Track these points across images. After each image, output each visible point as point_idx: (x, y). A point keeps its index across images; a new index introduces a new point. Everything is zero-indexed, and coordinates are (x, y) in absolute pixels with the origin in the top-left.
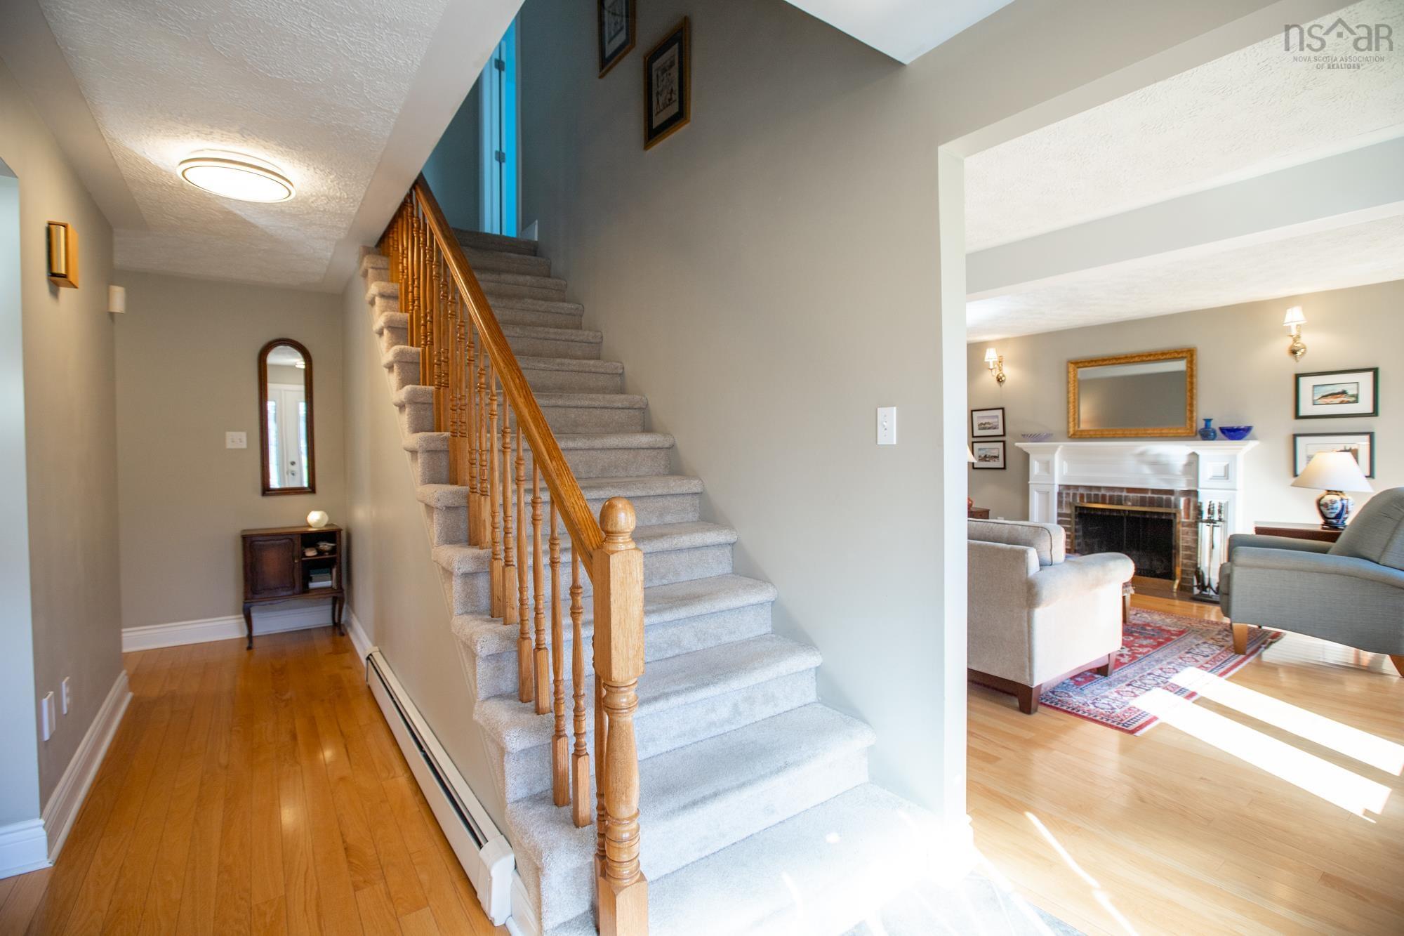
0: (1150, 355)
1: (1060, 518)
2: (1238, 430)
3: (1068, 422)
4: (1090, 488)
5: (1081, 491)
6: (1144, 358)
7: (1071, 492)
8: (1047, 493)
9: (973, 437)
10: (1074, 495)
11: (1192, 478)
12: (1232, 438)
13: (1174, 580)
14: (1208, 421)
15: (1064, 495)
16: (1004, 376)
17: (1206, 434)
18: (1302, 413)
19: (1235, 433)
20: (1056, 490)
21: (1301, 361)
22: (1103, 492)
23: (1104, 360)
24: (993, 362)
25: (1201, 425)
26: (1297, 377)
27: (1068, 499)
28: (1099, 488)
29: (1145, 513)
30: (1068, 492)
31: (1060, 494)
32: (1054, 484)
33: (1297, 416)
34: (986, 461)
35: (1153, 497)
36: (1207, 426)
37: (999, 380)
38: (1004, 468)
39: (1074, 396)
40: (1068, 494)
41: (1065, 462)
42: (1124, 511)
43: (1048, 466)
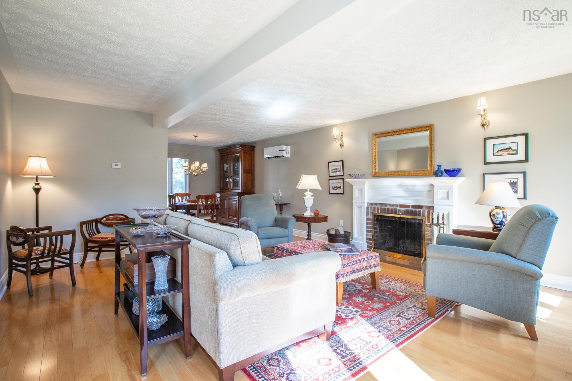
0: (411, 129)
1: (368, 221)
2: (454, 170)
3: (372, 168)
4: (382, 204)
5: (378, 206)
6: (408, 131)
7: (373, 207)
8: (361, 207)
9: (329, 176)
10: (374, 208)
11: (431, 199)
12: (451, 176)
13: (422, 258)
14: (439, 166)
16: (343, 143)
17: (437, 174)
18: (488, 161)
19: (452, 173)
20: (366, 205)
21: (487, 130)
22: (388, 207)
23: (389, 133)
24: (337, 135)
25: (436, 168)
26: (485, 139)
27: (371, 210)
28: (386, 205)
29: (408, 219)
30: (372, 206)
31: (368, 208)
32: (364, 202)
33: (485, 163)
34: (335, 189)
35: (412, 210)
36: (438, 169)
37: (341, 145)
38: (343, 193)
39: (375, 153)
40: (371, 208)
41: (370, 190)
42: (397, 217)
43: (362, 192)
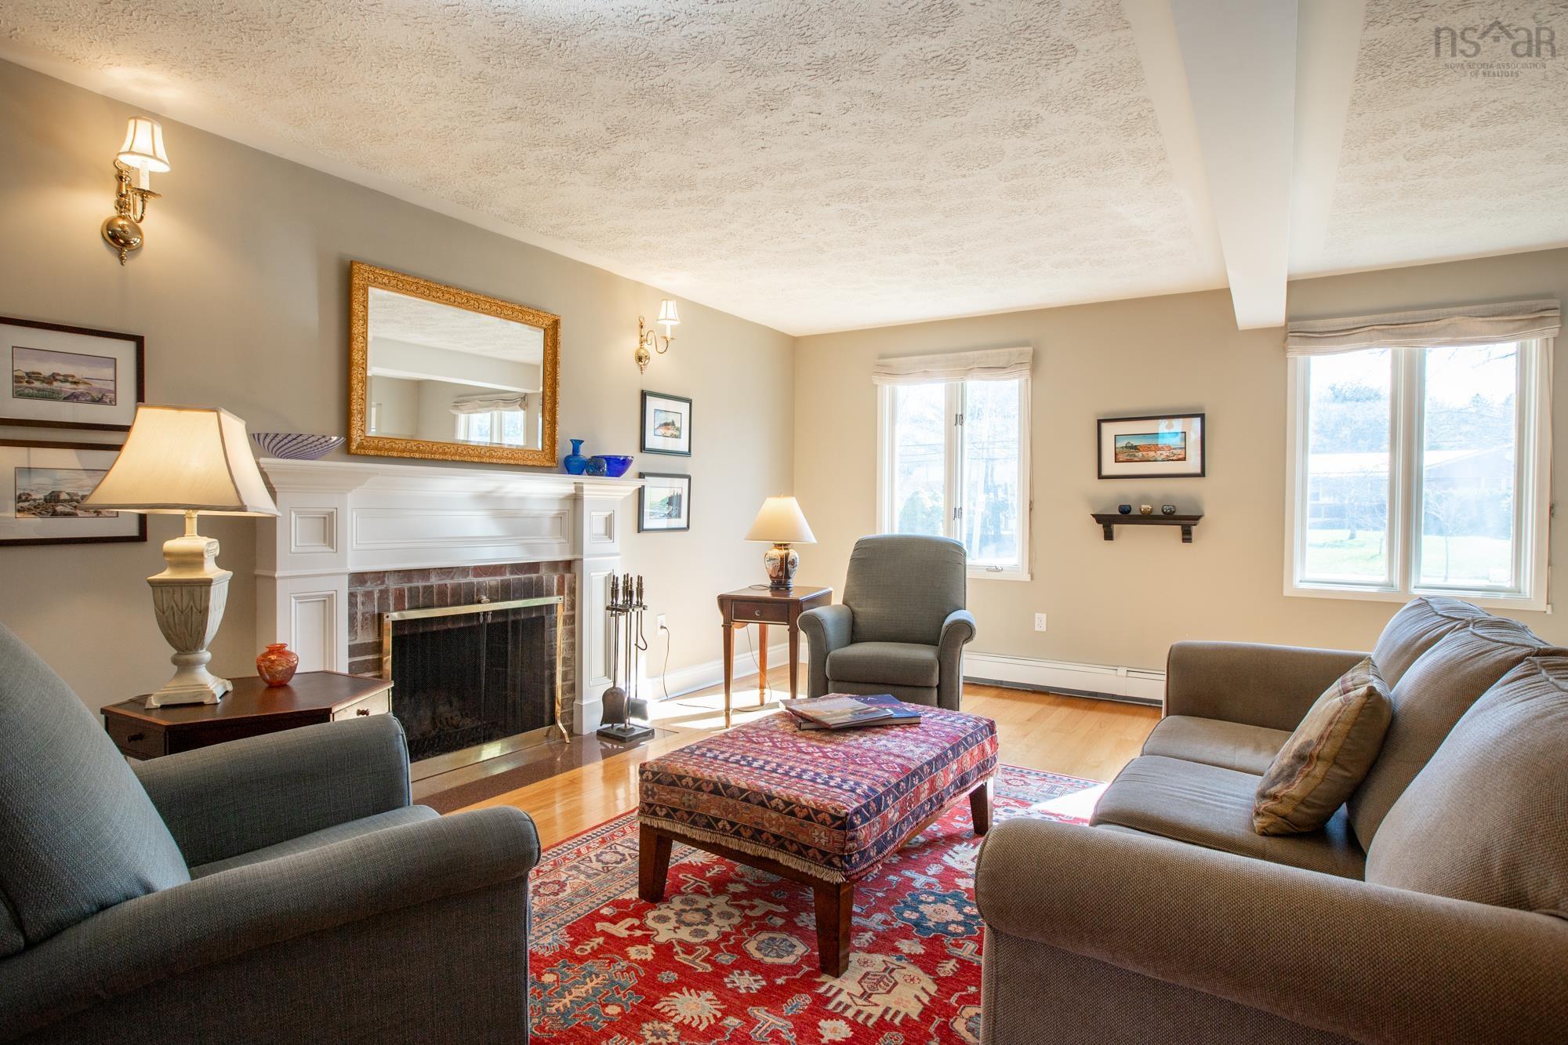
0: (504, 307)
1: (351, 660)
3: (349, 414)
5: (393, 583)
7: (373, 589)
8: (326, 599)
10: (384, 595)
11: (564, 540)
12: (611, 474)
14: (577, 444)
15: (360, 599)
18: (650, 445)
21: (644, 373)
23: (428, 286)
25: (568, 448)
26: (642, 397)
27: (369, 609)
30: (368, 589)
31: (350, 598)
32: (343, 574)
33: (645, 450)
36: (576, 451)
37: (119, 240)
39: (363, 350)
40: (368, 596)
41: (355, 515)
42: (485, 613)
43: (327, 526)
